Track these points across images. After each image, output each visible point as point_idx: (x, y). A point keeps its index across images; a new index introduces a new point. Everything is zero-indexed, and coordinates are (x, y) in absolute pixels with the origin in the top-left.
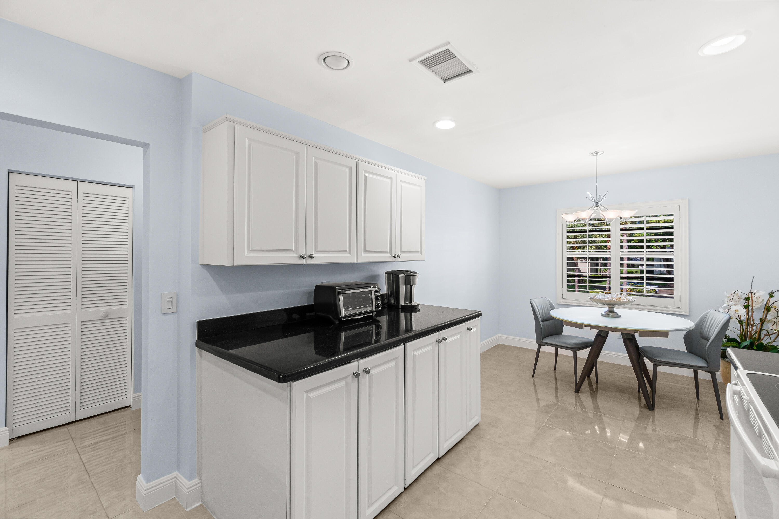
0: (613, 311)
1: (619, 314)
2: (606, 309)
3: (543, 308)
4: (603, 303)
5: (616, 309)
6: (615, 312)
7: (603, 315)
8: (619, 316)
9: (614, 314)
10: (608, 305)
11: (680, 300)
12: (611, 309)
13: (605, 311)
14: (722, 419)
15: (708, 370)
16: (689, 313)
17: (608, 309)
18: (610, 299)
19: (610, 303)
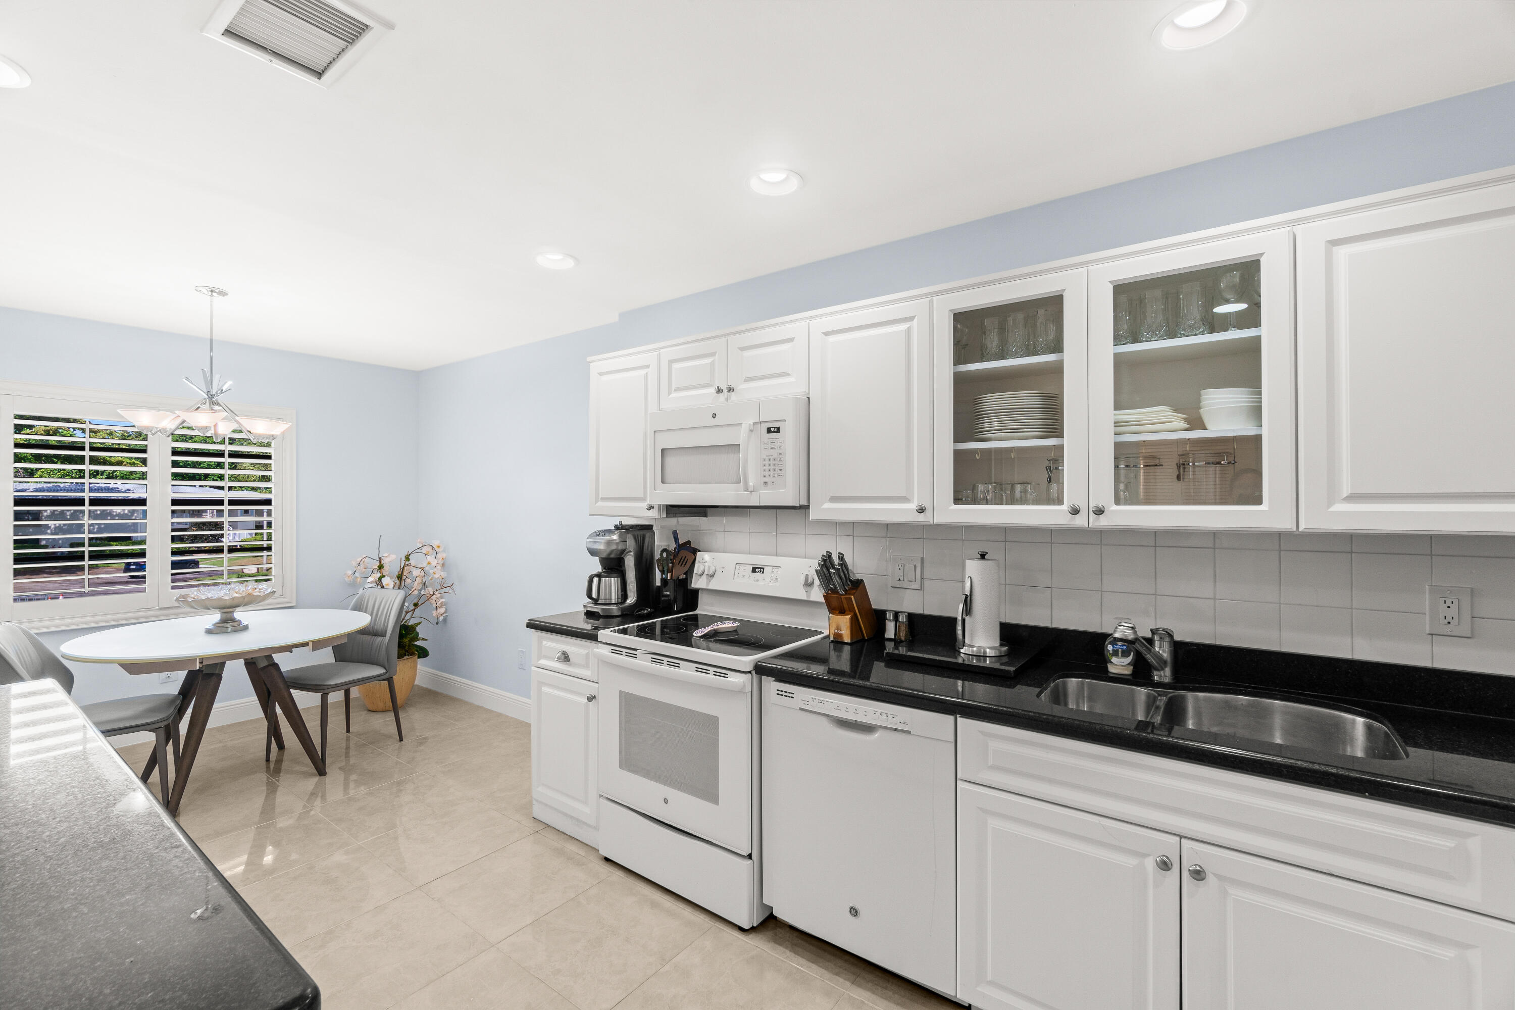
0: (233, 620)
1: (245, 623)
2: (216, 617)
3: (19, 652)
4: (206, 606)
5: (238, 615)
6: (238, 621)
7: (209, 632)
8: (246, 628)
9: (235, 623)
10: (224, 608)
11: (283, 583)
12: (229, 615)
13: (214, 623)
14: (401, 740)
15: (386, 676)
16: (297, 604)
17: (221, 616)
18: (236, 595)
19: (235, 602)
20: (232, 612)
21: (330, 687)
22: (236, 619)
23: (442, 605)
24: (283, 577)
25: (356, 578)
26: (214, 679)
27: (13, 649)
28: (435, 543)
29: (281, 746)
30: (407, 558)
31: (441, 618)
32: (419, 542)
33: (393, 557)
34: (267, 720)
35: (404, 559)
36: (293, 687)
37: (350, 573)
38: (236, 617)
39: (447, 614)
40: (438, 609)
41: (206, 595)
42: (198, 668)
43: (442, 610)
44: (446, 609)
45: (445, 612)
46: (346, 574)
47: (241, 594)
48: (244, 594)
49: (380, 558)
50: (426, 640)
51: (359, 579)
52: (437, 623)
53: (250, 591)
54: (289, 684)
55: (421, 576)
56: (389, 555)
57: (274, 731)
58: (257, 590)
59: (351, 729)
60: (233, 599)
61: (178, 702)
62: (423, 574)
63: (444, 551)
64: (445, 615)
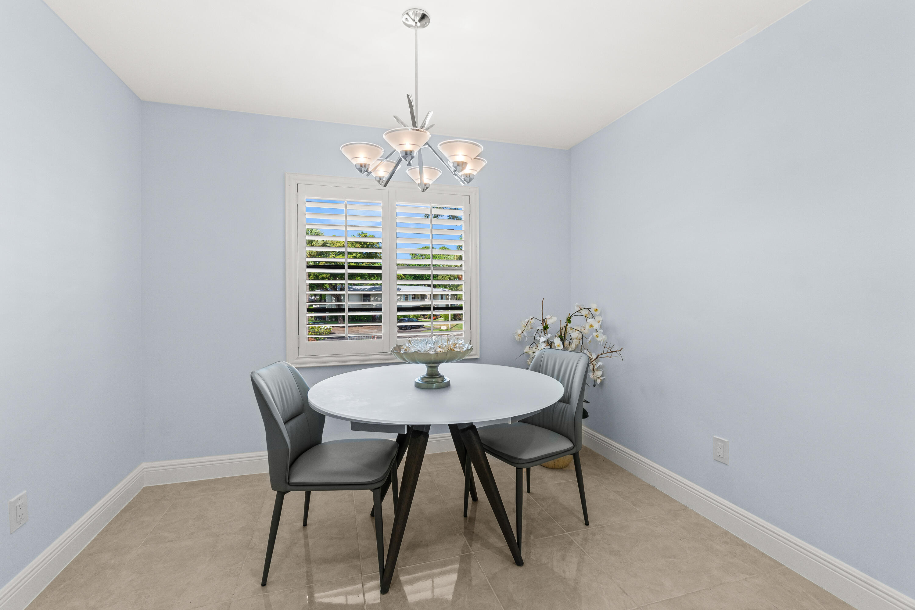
0: (436, 376)
4: (415, 358)
6: (442, 377)
7: (418, 387)
8: (449, 384)
9: (440, 380)
10: (430, 363)
11: (471, 338)
12: (434, 369)
13: (422, 376)
14: (587, 524)
15: (574, 451)
16: (480, 356)
17: (428, 370)
18: (439, 350)
19: (439, 358)
20: (437, 367)
21: (524, 462)
22: (440, 374)
23: (600, 367)
24: (471, 332)
25: (525, 337)
26: (422, 437)
27: (277, 387)
28: (593, 306)
29: (475, 499)
30: (569, 320)
31: (599, 381)
32: (578, 306)
33: (554, 319)
34: (464, 474)
35: (565, 320)
36: (489, 451)
37: (520, 332)
38: (440, 373)
39: (604, 378)
40: (596, 372)
41: (415, 347)
42: (406, 433)
43: (599, 373)
44: (603, 372)
45: (602, 376)
46: (516, 333)
47: (444, 349)
48: (446, 350)
49: (543, 320)
50: (588, 402)
51: (527, 338)
52: (594, 386)
53: (452, 347)
54: (484, 447)
55: (578, 338)
56: (551, 317)
57: (470, 487)
58: (457, 345)
59: (532, 490)
60: (437, 353)
61: (395, 453)
62: (580, 336)
63: (600, 315)
64: (602, 378)
